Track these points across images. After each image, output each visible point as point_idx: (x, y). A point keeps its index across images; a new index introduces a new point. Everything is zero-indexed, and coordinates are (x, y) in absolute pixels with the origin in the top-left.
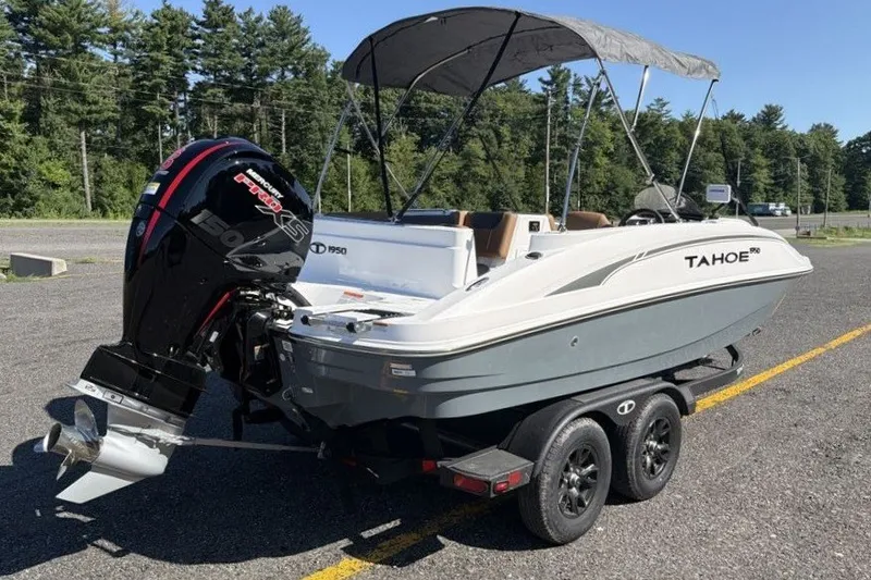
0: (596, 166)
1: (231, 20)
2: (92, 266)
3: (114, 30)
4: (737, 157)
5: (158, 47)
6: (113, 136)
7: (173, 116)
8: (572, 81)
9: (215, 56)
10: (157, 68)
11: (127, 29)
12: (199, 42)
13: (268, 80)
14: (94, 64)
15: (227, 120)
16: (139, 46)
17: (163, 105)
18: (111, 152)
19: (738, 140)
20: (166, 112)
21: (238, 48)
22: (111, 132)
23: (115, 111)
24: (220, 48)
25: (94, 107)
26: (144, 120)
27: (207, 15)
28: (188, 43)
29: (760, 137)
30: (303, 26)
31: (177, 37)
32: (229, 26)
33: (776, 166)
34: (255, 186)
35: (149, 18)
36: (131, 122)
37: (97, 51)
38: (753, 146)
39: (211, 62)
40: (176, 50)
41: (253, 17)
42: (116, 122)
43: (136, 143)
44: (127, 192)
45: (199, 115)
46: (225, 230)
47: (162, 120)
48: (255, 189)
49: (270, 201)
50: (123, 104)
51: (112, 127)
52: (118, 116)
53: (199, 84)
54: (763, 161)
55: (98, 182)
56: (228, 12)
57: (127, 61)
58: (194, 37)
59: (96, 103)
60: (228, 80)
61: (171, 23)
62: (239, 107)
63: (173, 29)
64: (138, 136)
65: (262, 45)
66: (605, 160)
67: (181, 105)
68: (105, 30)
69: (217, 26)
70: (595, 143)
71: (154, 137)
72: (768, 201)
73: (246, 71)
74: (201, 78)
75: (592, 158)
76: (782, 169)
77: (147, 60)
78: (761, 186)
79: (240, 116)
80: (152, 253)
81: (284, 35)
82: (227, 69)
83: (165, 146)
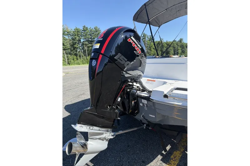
0: (152, 51)
1: (87, 29)
2: (69, 74)
3: (68, 33)
4: (175, 48)
5: (76, 35)
6: (70, 51)
7: (79, 47)
8: (147, 36)
9: (86, 36)
10: (76, 39)
11: (70, 32)
12: (82, 34)
13: (95, 40)
14: (65, 39)
15: (88, 47)
16: (72, 35)
17: (77, 45)
18: (70, 54)
19: (176, 45)
20: (78, 46)
21: (89, 35)
22: (69, 51)
23: (70, 47)
24: (86, 35)
25: (66, 47)
26: (75, 48)
27: (83, 29)
28: (81, 34)
29: (179, 44)
30: (100, 30)
31: (78, 33)
32: (87, 30)
33: (182, 49)
34: (134, 43)
35: (74, 30)
36: (72, 49)
37: (65, 37)
38: (178, 46)
39: (85, 37)
40: (79, 35)
41: (91, 29)
42: (70, 49)
43: (73, 52)
44: (73, 61)
45: (84, 47)
46: (126, 61)
47: (78, 48)
48: (134, 45)
49: (138, 49)
50: (71, 46)
51: (69, 50)
52: (70, 48)
53: (83, 41)
54: (180, 48)
55: (68, 59)
56: (87, 28)
57: (71, 38)
58: (81, 33)
59: (66, 46)
60: (88, 40)
61: (77, 31)
62: (90, 45)
63: (78, 32)
64: (74, 51)
65: (93, 33)
66: (153, 50)
67: (81, 45)
68: (66, 33)
69: (85, 31)
70: (151, 47)
71: (77, 51)
72: (181, 55)
73: (91, 38)
74: (83, 40)
75: (151, 49)
76: (183, 50)
77: (74, 38)
78: (180, 53)
79: (90, 46)
80: (100, 72)
81: (97, 31)
82: (88, 38)
83: (79, 52)
